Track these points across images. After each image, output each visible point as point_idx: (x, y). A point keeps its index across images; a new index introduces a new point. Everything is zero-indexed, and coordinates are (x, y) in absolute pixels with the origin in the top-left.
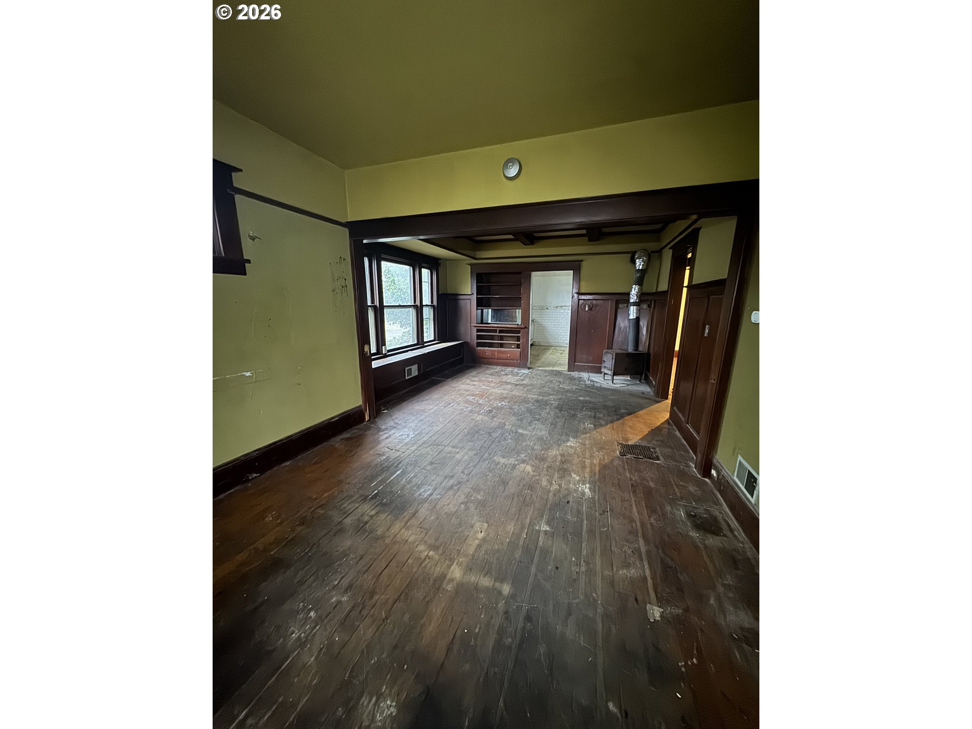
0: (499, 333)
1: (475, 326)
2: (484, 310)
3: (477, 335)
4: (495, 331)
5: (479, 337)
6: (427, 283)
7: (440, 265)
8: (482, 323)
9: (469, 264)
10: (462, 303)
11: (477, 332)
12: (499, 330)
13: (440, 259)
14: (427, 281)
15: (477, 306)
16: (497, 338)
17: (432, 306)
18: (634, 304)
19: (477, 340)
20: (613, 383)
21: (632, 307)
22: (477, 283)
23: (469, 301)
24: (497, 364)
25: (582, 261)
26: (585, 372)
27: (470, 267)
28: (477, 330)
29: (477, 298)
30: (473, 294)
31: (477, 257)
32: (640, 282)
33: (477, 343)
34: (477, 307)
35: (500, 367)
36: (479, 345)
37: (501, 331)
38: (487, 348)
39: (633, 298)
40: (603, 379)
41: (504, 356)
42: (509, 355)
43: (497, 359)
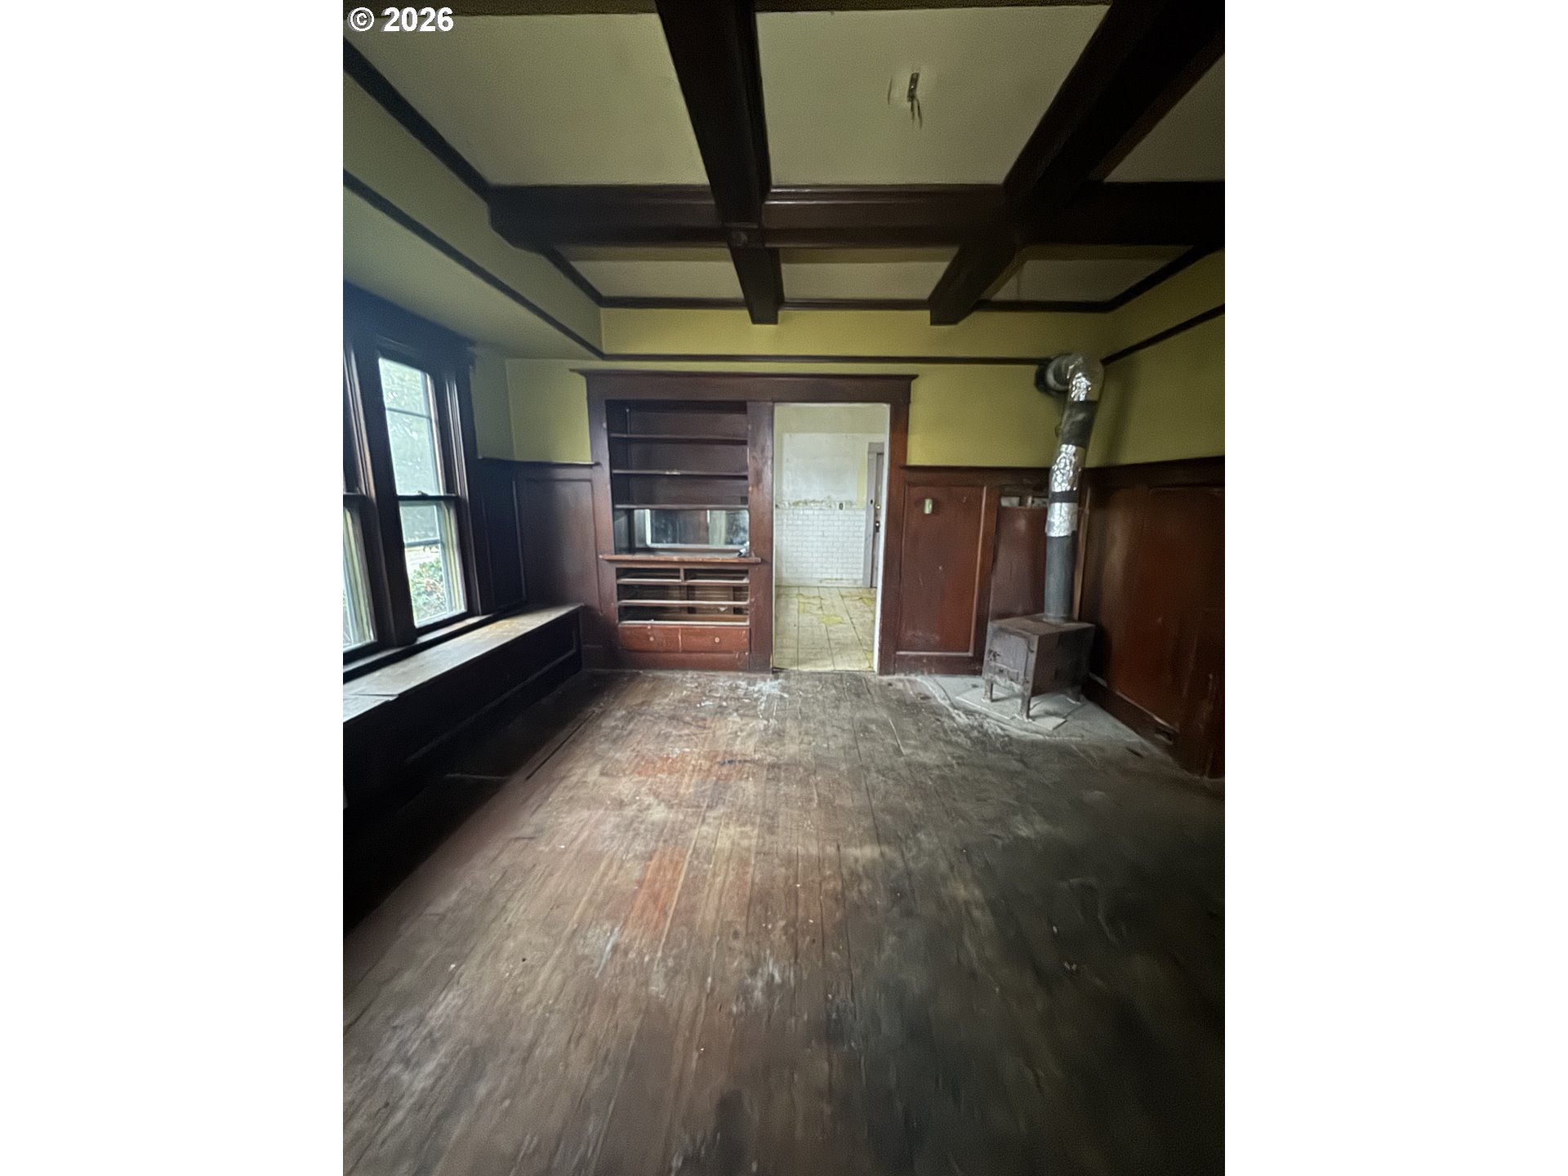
0: (686, 579)
1: (611, 561)
2: (636, 512)
3: (618, 585)
4: (673, 573)
5: (625, 591)
6: (425, 421)
7: (473, 364)
8: (631, 549)
9: (582, 373)
10: (567, 490)
11: (618, 577)
12: (685, 570)
13: (473, 343)
14: (425, 413)
15: (615, 500)
16: (676, 593)
17: (450, 499)
18: (1064, 497)
19: (619, 599)
20: (1028, 716)
21: (1057, 505)
22: (609, 430)
23: (588, 484)
24: (683, 666)
25: (914, 377)
26: (922, 673)
27: (582, 381)
28: (618, 570)
29: (613, 476)
30: (597, 464)
31: (606, 350)
32: (1081, 437)
33: (620, 608)
34: (614, 503)
35: (695, 674)
36: (628, 613)
37: (690, 574)
38: (652, 622)
39: (1060, 483)
40: (988, 701)
41: (704, 642)
42: (717, 640)
43: (684, 651)
